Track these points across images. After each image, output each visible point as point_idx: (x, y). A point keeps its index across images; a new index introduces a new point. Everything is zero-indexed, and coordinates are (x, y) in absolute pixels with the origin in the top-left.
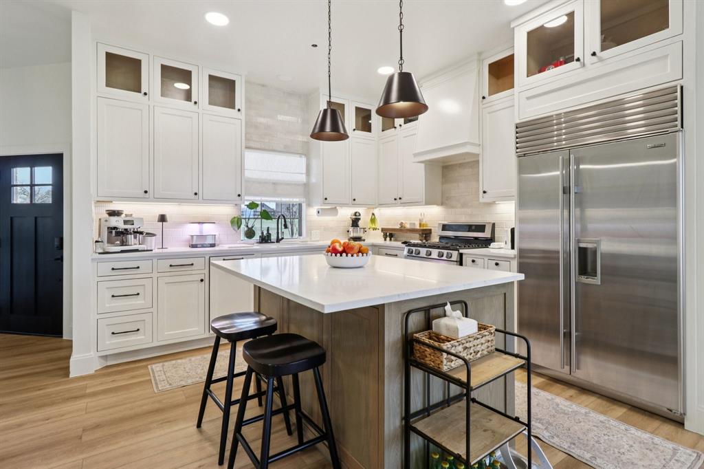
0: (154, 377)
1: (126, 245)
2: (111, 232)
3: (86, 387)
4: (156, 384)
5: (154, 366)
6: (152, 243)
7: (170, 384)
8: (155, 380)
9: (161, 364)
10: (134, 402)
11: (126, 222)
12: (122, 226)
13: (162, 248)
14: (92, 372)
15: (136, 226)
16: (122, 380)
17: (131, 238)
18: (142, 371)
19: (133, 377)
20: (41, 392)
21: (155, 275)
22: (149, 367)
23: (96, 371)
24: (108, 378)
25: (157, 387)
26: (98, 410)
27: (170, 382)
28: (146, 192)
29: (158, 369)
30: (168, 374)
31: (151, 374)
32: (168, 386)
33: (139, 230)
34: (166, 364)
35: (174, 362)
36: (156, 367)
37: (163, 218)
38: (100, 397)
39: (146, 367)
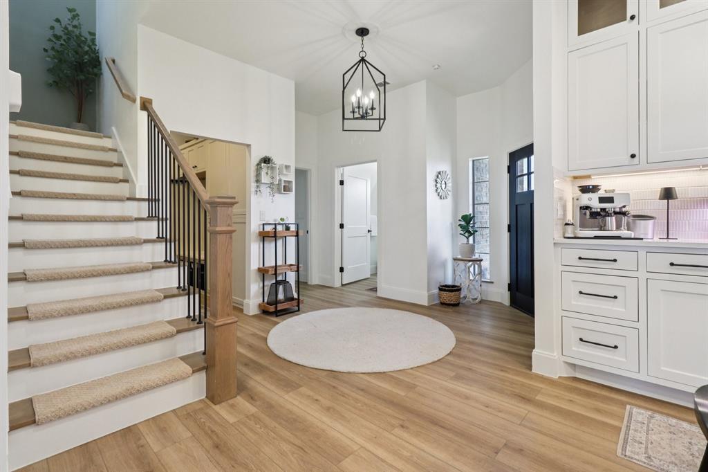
0: (628, 427)
1: (604, 230)
2: (585, 214)
3: (538, 391)
4: (625, 441)
5: (635, 410)
6: (647, 230)
7: (649, 457)
8: (627, 434)
9: (650, 413)
10: (582, 449)
11: (602, 200)
12: (596, 205)
13: (668, 238)
14: (555, 376)
15: (617, 205)
16: (580, 406)
17: (611, 221)
18: (614, 408)
19: (598, 411)
20: (502, 374)
21: (642, 274)
22: (628, 407)
23: (560, 377)
24: (566, 394)
25: (624, 449)
26: (533, 429)
27: (650, 453)
28: (633, 156)
29: (640, 418)
30: (653, 437)
31: (625, 420)
32: (643, 458)
33: (624, 210)
34: (658, 417)
35: (674, 421)
36: (640, 414)
37: (668, 194)
38: (546, 414)
39: (623, 405)
